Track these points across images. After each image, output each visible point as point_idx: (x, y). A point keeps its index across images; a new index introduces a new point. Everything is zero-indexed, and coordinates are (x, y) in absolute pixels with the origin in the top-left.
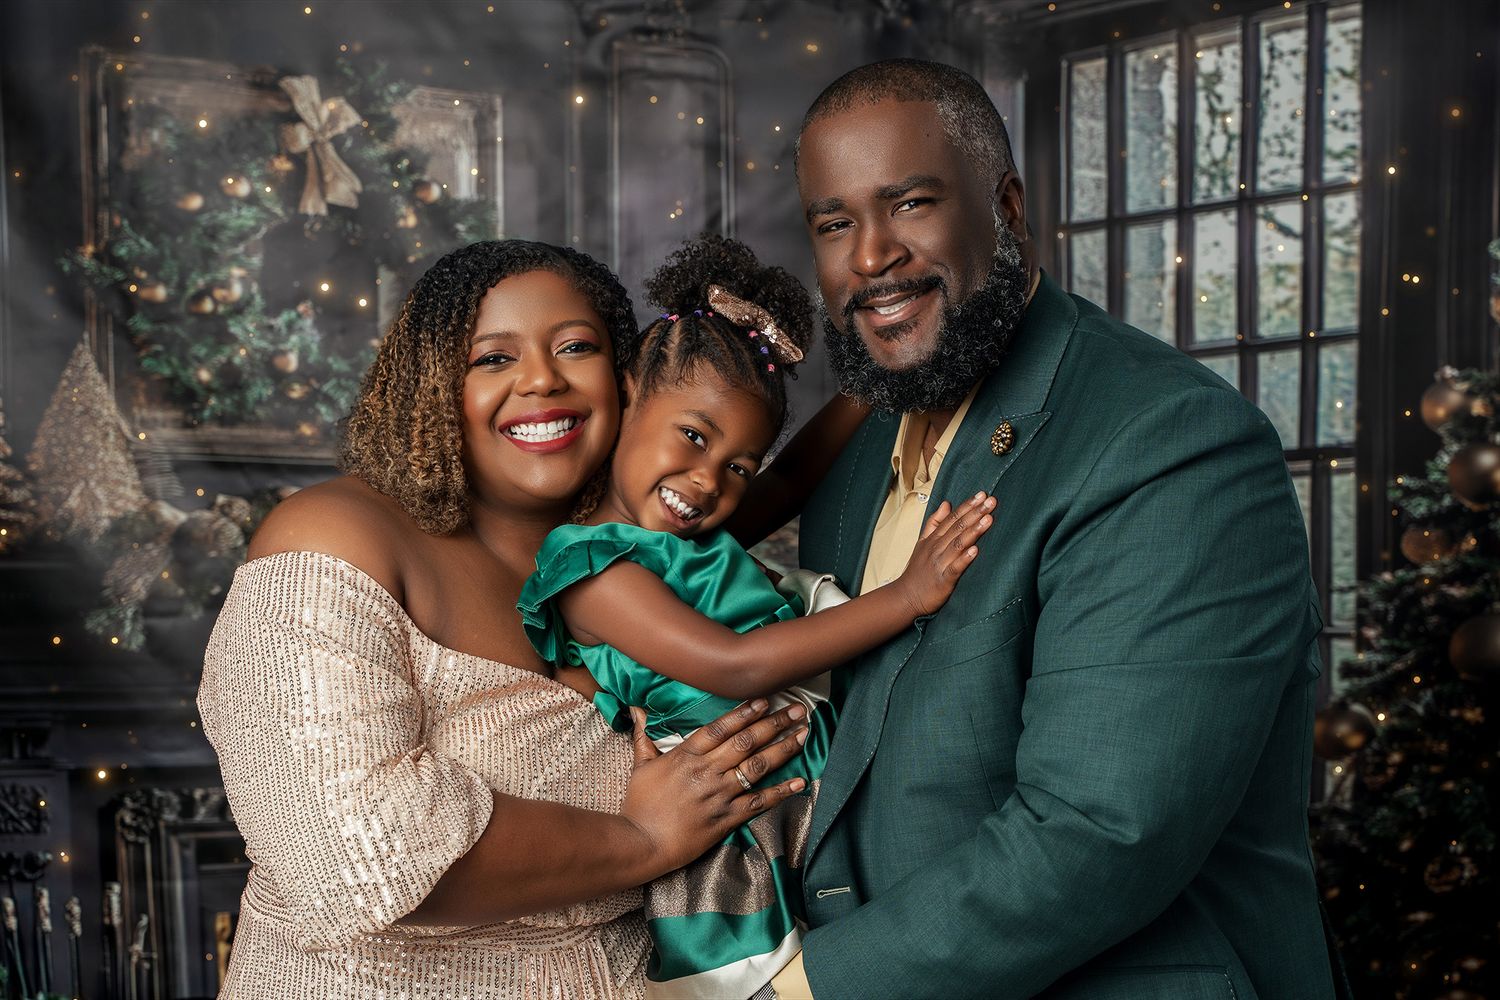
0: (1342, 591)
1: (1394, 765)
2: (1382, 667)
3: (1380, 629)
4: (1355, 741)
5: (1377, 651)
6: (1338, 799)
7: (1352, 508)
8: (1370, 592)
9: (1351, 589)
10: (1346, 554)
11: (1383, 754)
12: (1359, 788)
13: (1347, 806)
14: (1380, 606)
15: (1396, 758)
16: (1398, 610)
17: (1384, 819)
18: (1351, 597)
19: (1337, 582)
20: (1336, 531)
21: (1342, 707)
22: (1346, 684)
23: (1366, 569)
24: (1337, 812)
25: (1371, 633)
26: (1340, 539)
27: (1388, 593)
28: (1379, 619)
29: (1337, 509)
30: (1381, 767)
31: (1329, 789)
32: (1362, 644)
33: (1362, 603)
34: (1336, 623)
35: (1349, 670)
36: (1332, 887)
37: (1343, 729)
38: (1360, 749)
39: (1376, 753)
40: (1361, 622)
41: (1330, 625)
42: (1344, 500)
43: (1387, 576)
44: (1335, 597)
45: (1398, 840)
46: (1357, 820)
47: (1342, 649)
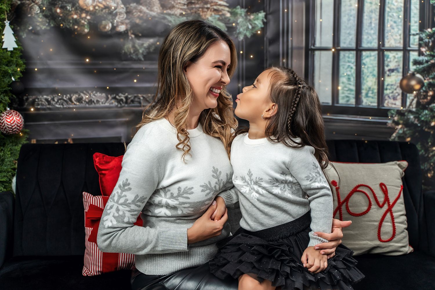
0: (414, 35)
1: (430, 96)
2: (427, 62)
3: (426, 48)
4: (417, 87)
5: (426, 56)
6: (411, 107)
7: (418, 6)
8: (423, 36)
9: (417, 34)
10: (416, 22)
11: (426, 92)
12: (418, 104)
13: (414, 110)
14: (427, 40)
15: (431, 93)
16: (433, 42)
17: (426, 114)
18: (417, 37)
19: (412, 32)
20: (412, 14)
21: (413, 75)
22: (415, 67)
23: (422, 28)
24: (410, 112)
25: (423, 50)
26: (413, 17)
27: (430, 36)
28: (427, 44)
29: (413, 7)
30: (425, 97)
31: (408, 103)
32: (421, 54)
33: (421, 39)
34: (411, 46)
35: (416, 63)
36: (408, 137)
37: (413, 83)
38: (419, 90)
39: (424, 91)
40: (420, 45)
41: (409, 47)
42: (415, 4)
43: (429, 30)
44: (411, 37)
45: (430, 122)
46: (417, 114)
47: (413, 55)
